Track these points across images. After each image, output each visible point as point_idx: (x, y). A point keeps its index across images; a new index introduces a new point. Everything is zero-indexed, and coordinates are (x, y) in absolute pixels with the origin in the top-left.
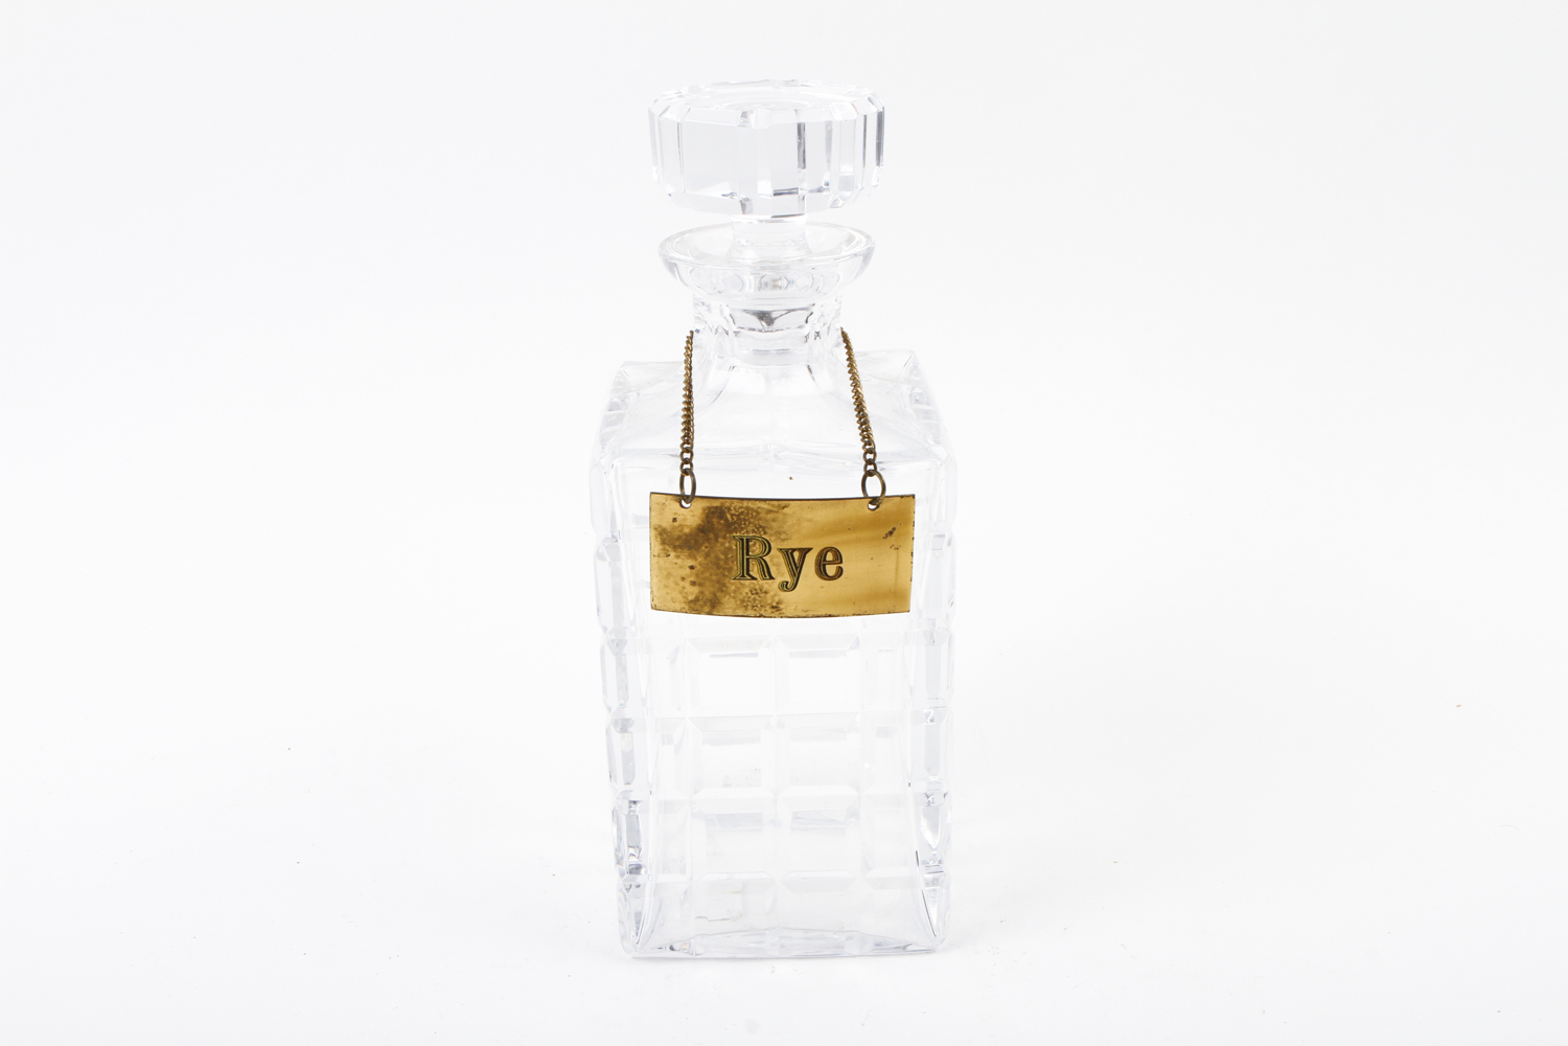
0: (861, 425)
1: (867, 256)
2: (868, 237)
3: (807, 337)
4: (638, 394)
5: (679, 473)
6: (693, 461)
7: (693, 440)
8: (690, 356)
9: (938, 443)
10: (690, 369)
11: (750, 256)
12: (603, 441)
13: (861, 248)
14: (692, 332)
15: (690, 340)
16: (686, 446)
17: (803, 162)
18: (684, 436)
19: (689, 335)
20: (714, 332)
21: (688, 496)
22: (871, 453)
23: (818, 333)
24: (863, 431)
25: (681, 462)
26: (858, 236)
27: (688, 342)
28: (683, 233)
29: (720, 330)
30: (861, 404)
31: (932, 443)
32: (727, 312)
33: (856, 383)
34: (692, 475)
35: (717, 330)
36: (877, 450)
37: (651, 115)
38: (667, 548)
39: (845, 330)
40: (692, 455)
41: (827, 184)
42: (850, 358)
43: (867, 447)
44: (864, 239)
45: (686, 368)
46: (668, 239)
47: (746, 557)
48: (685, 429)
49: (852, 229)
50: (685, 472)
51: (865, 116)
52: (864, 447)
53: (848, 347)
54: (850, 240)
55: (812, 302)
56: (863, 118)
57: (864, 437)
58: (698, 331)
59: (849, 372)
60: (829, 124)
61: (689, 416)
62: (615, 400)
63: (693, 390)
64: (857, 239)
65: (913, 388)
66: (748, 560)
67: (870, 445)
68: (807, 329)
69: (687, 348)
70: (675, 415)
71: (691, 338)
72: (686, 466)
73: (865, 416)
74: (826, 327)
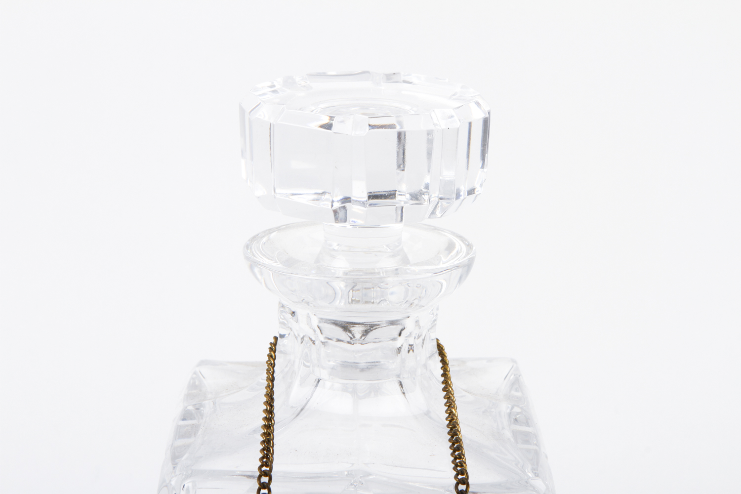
0: (454, 452)
1: (468, 266)
2: (469, 246)
3: (399, 349)
4: (214, 404)
6: (272, 486)
7: (272, 462)
8: (273, 365)
9: (537, 475)
10: (273, 380)
11: (341, 265)
12: (175, 456)
13: (461, 259)
14: (276, 338)
15: (273, 348)
16: (264, 468)
17: (401, 164)
18: (263, 458)
19: (273, 341)
20: (300, 340)
22: (463, 484)
23: (411, 345)
24: (456, 458)
25: (257, 486)
26: (459, 244)
27: (271, 349)
28: (270, 231)
29: (306, 339)
30: (455, 427)
31: (530, 475)
32: (315, 322)
33: (450, 403)
35: (303, 339)
36: (470, 481)
37: (242, 111)
39: (441, 342)
40: (270, 479)
41: (427, 187)
42: (445, 375)
43: (460, 477)
44: (464, 248)
45: (268, 379)
46: (254, 238)
48: (263, 450)
49: (454, 234)
51: (470, 124)
52: (456, 477)
53: (444, 362)
54: (450, 247)
55: (407, 315)
56: (467, 125)
57: (456, 466)
58: (282, 336)
59: (444, 390)
60: (429, 133)
61: (269, 434)
62: (190, 408)
63: (276, 404)
64: (457, 247)
65: (512, 408)
67: (462, 474)
68: (400, 341)
69: (270, 356)
70: (255, 431)
71: (275, 344)
72: (263, 492)
73: (458, 441)
74: (421, 340)
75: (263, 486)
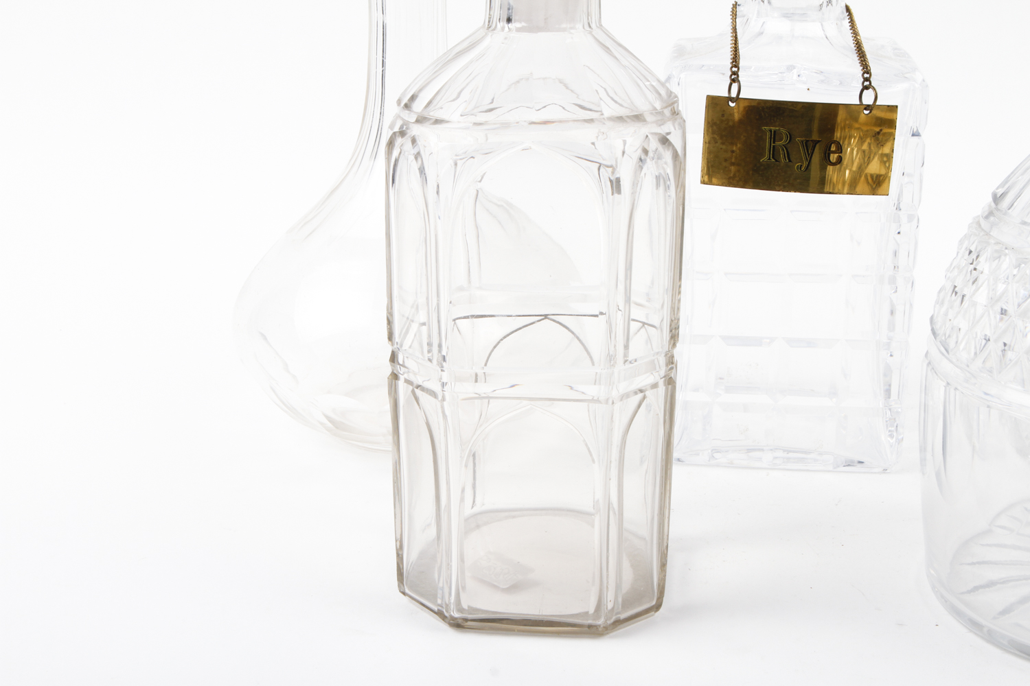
75: (734, 73)
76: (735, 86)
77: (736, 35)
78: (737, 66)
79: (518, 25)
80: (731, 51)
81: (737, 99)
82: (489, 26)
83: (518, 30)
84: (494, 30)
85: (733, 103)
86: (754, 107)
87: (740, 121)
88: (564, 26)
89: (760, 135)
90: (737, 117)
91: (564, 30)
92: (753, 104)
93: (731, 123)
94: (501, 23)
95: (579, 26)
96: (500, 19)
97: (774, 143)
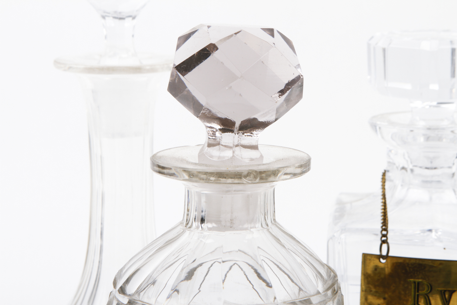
5: (380, 242)
6: (388, 236)
7: (387, 224)
15: (384, 174)
16: (384, 227)
21: (384, 256)
25: (381, 236)
27: (383, 177)
34: (388, 243)
38: (371, 286)
40: (388, 232)
47: (417, 293)
50: (383, 242)
58: (388, 171)
66: (418, 295)
72: (384, 239)
75: (384, 236)
76: (385, 246)
77: (385, 201)
78: (386, 230)
79: (210, 225)
80: (382, 216)
81: (386, 257)
82: (187, 224)
83: (210, 229)
84: (190, 227)
85: (384, 259)
86: (400, 263)
87: (391, 275)
88: (246, 226)
89: (406, 285)
90: (388, 271)
91: (246, 229)
92: (400, 261)
93: (382, 276)
94: (196, 223)
95: (258, 225)
96: (195, 219)
97: (418, 292)
